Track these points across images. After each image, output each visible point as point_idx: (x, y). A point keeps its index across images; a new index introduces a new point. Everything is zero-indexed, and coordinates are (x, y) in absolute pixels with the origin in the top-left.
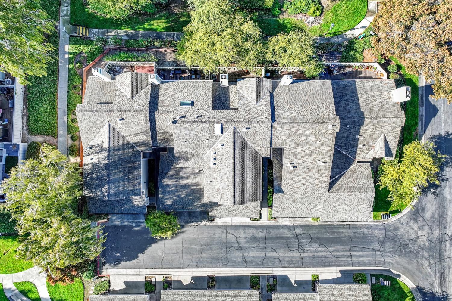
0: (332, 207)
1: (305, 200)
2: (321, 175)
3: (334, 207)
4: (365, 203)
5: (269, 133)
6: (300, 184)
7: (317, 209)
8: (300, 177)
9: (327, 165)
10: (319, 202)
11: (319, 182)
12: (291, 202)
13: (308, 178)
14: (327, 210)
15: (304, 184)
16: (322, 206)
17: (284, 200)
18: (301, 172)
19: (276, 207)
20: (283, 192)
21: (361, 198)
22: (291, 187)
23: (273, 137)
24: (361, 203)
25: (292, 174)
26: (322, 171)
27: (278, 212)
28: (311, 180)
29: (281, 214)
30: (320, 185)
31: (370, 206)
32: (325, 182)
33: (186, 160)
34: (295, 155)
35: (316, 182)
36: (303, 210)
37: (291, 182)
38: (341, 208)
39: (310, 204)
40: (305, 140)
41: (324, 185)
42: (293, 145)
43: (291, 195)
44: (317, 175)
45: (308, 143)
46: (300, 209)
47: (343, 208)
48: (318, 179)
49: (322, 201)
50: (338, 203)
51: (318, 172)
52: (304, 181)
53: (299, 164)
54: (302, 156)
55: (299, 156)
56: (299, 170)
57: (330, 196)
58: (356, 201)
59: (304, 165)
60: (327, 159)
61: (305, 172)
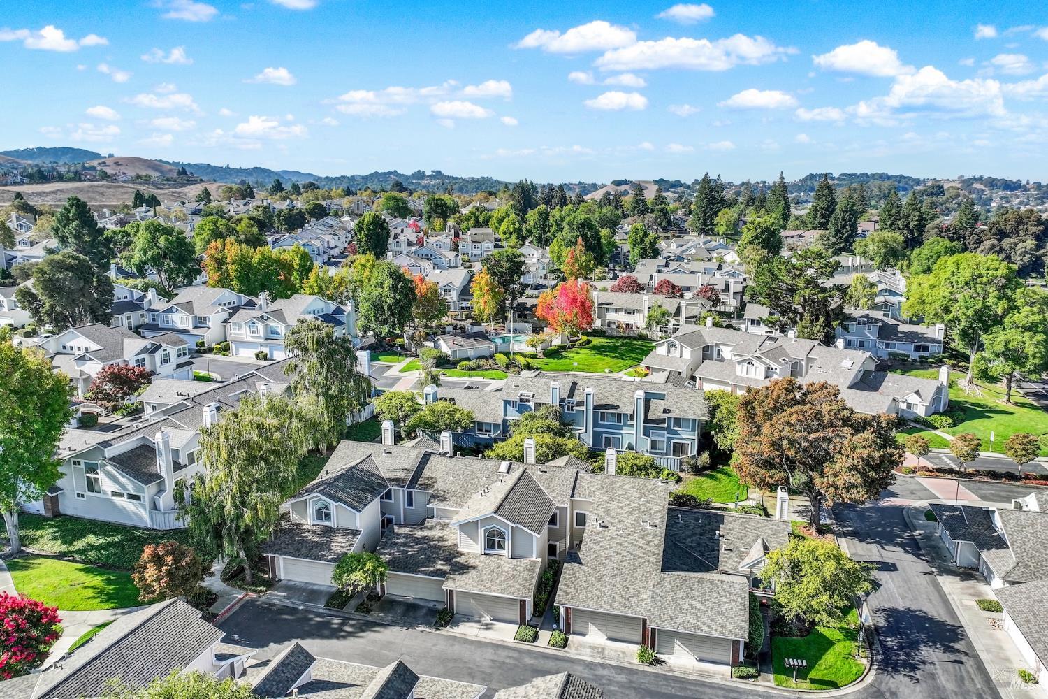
0: (669, 599)
1: (619, 579)
2: (648, 543)
3: (673, 600)
4: (734, 601)
5: (573, 480)
6: (611, 553)
7: (639, 599)
8: (612, 543)
9: (658, 530)
10: (644, 587)
11: (645, 553)
12: (593, 580)
13: (626, 544)
14: (659, 603)
15: (618, 553)
16: (650, 594)
17: (581, 575)
18: (614, 534)
19: (565, 585)
20: (581, 563)
21: (724, 590)
22: (595, 555)
23: (577, 486)
24: (725, 600)
25: (600, 535)
26: (650, 538)
27: (566, 593)
28: (630, 549)
29: (572, 598)
30: (646, 558)
31: (744, 606)
32: (654, 554)
33: (442, 501)
34: (608, 511)
35: (640, 552)
36: (614, 598)
37: (596, 547)
38: (687, 603)
39: (628, 588)
40: (622, 494)
41: (652, 559)
42: (605, 498)
43: (595, 569)
44: (641, 542)
45: (627, 499)
46: (608, 594)
47: (691, 605)
48: (642, 548)
49: (650, 585)
50: (680, 594)
51: (642, 538)
52: (618, 549)
53: (612, 523)
54: (617, 514)
55: (612, 514)
56: (612, 531)
57: (664, 578)
58: (714, 595)
59: (620, 526)
60: (657, 522)
61: (621, 535)
